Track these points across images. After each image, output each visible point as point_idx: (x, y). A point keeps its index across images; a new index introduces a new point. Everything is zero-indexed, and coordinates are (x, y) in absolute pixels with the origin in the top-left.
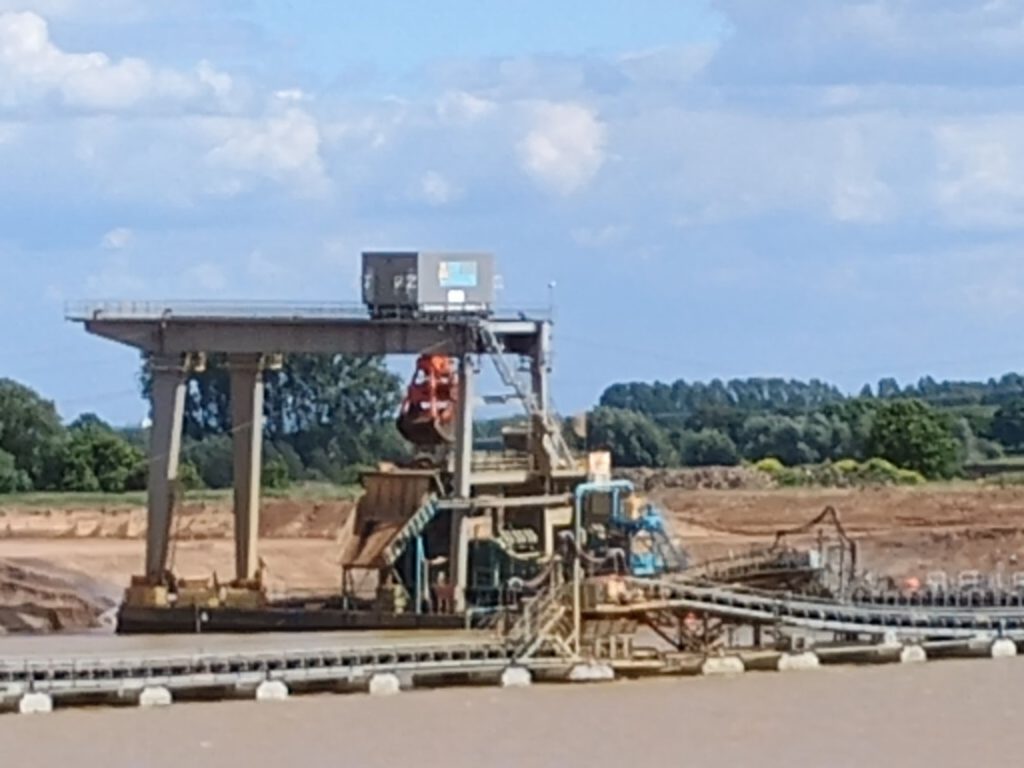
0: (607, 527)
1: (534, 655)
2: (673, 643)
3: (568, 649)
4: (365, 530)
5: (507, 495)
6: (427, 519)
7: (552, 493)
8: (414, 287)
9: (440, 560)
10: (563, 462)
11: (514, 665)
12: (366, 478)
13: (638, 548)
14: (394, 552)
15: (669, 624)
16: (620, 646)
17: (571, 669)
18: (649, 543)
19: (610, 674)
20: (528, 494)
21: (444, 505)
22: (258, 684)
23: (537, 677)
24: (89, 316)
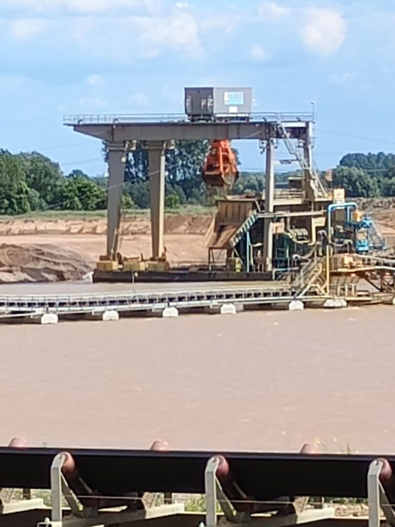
0: (344, 226)
1: (305, 294)
2: (377, 288)
3: (323, 292)
4: (220, 229)
5: (291, 211)
6: (251, 224)
7: (315, 210)
8: (212, 105)
9: (259, 244)
10: (320, 194)
11: (295, 299)
12: (219, 203)
13: (360, 237)
14: (235, 240)
15: (376, 279)
16: (350, 289)
17: (325, 301)
18: (366, 234)
19: (345, 304)
20: (303, 211)
21: (260, 216)
22: (164, 309)
23: (307, 305)
24: (76, 123)
